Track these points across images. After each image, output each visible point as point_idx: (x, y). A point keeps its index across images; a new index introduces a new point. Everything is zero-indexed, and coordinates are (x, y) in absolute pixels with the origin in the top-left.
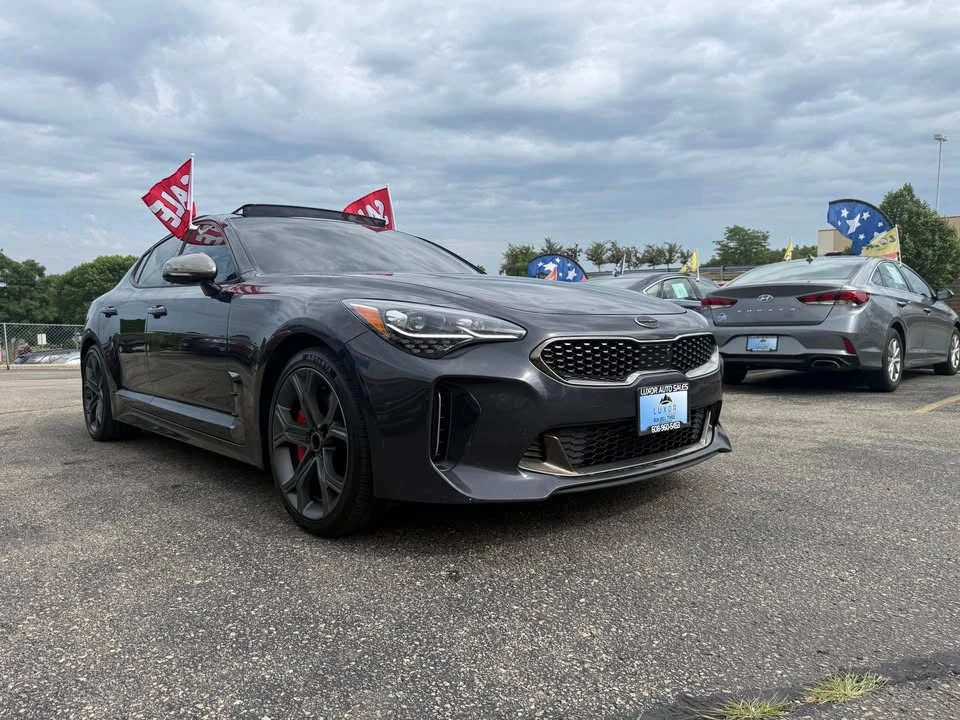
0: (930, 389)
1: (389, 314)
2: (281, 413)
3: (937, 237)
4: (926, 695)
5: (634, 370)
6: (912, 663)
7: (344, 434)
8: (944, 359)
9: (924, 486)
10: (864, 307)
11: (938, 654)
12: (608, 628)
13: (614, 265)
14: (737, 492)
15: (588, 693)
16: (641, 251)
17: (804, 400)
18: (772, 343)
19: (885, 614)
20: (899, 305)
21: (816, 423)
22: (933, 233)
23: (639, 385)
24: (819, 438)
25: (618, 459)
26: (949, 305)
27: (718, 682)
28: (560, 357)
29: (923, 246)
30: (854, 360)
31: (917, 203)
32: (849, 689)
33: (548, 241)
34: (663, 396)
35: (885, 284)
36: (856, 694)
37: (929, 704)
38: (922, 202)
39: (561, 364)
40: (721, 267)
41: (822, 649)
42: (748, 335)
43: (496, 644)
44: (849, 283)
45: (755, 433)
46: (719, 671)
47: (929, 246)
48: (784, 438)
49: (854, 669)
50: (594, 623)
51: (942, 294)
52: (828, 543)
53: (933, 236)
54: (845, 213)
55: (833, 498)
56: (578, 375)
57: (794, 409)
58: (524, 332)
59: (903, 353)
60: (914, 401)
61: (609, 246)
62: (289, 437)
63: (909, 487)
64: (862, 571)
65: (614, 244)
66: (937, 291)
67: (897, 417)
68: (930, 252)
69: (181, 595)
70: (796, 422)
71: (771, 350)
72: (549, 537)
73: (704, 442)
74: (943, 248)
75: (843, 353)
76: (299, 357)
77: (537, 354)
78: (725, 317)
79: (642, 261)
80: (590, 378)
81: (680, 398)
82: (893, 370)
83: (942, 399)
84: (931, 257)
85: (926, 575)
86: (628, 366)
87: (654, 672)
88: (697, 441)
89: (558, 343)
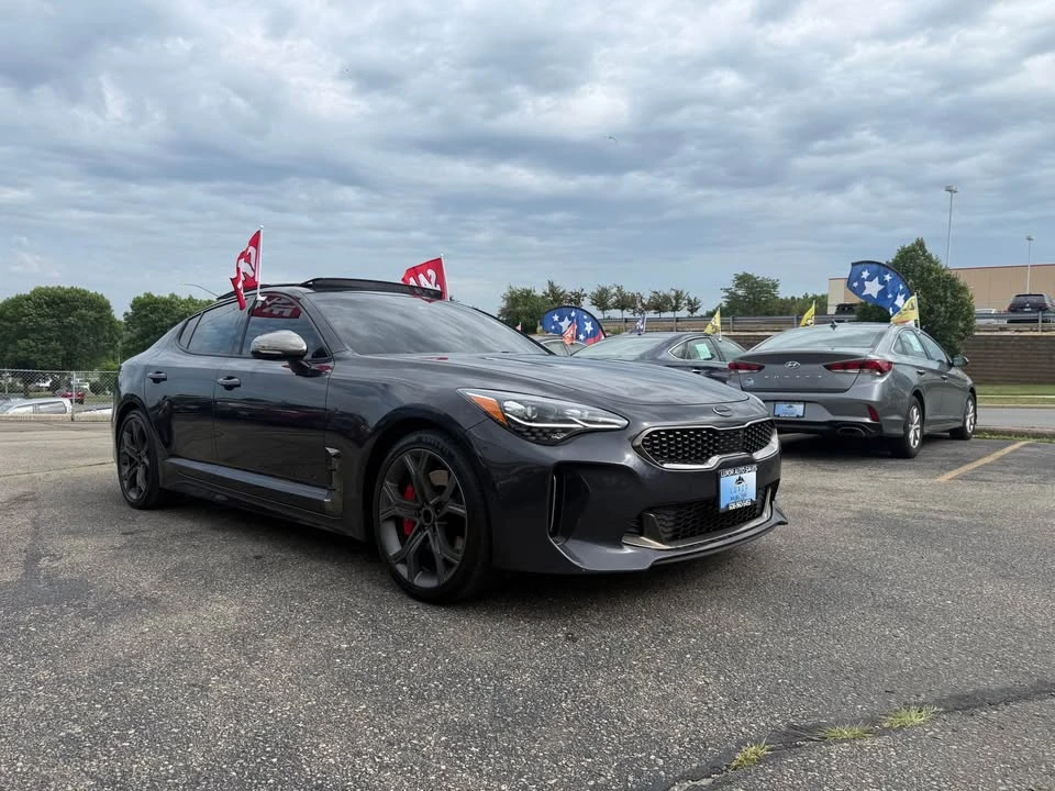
0: (946, 455)
1: (506, 404)
2: (389, 488)
3: (949, 294)
4: (970, 720)
5: (714, 454)
6: (959, 698)
7: (462, 511)
8: (959, 425)
9: (952, 554)
10: (888, 376)
11: (976, 691)
12: (717, 677)
13: (619, 311)
14: (791, 560)
15: (719, 725)
16: (647, 297)
17: (831, 466)
18: (799, 409)
19: (933, 662)
20: (919, 373)
21: (848, 491)
22: (945, 289)
23: (719, 468)
24: (853, 507)
25: (700, 534)
26: (964, 371)
27: (816, 714)
28: (657, 445)
29: (935, 303)
30: (878, 427)
31: (929, 258)
32: (914, 718)
33: (551, 284)
34: (737, 477)
35: (904, 352)
36: (918, 721)
37: (973, 726)
38: (934, 258)
39: (657, 450)
40: (731, 318)
41: (888, 689)
42: (776, 401)
43: (631, 690)
44: (872, 352)
45: (792, 501)
46: (814, 707)
47: (941, 303)
48: (821, 507)
49: (915, 703)
50: (705, 674)
51: (958, 360)
52: (879, 606)
53: (945, 291)
54: (865, 274)
55: (876, 565)
56: (672, 460)
57: (824, 476)
58: (627, 422)
59: (923, 420)
60: (933, 469)
61: (614, 290)
62: (398, 511)
63: (940, 555)
64: (910, 628)
65: (619, 289)
66: (952, 357)
67: (920, 486)
68: (943, 309)
69: (339, 657)
70: (827, 490)
71: (798, 416)
72: (639, 602)
73: (766, 515)
74: (954, 305)
75: (868, 420)
76: (413, 438)
77: (638, 442)
78: (752, 381)
79: (647, 308)
80: (679, 462)
81: (750, 477)
82: (914, 436)
83: (960, 466)
84: (943, 314)
85: (962, 631)
86: (709, 451)
87: (764, 708)
88: (760, 515)
89: (654, 432)
